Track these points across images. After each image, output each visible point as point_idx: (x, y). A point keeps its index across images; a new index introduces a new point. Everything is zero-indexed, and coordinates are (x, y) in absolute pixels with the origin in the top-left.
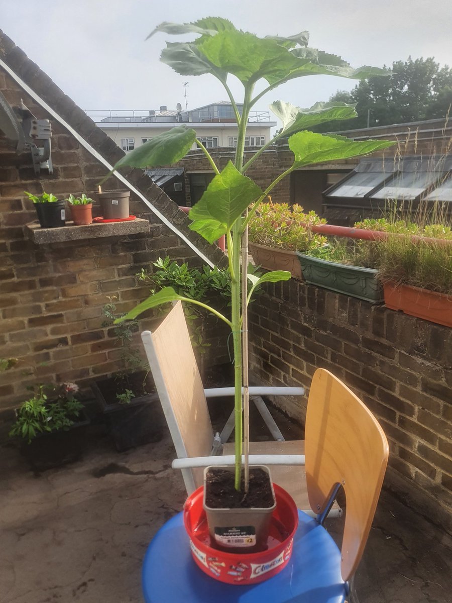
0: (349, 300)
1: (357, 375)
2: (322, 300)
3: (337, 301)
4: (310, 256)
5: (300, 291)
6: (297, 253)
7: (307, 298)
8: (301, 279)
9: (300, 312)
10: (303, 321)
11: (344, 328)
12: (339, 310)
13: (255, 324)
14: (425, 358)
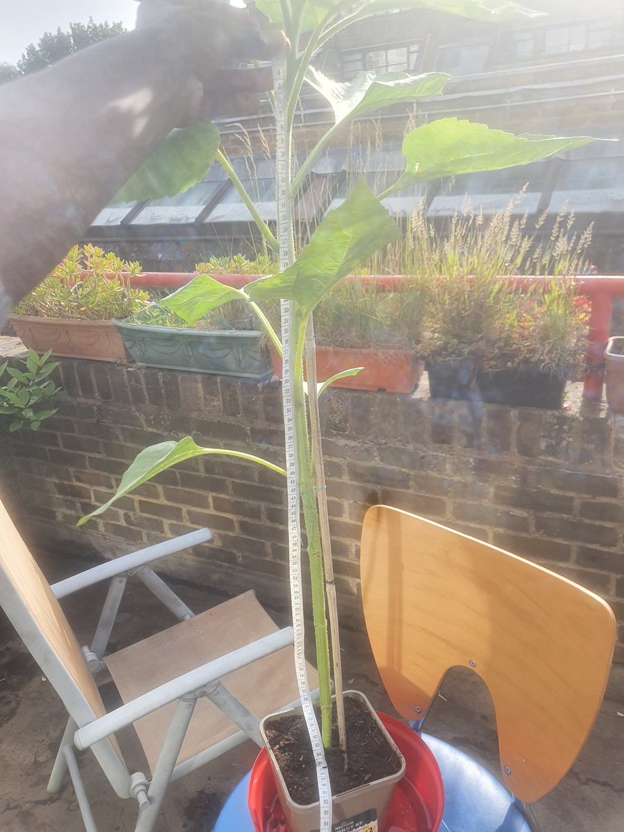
0: (219, 380)
1: (251, 483)
2: (173, 387)
3: (200, 385)
4: (138, 324)
5: (130, 380)
6: (114, 321)
7: (145, 389)
8: (125, 361)
9: (137, 414)
10: (145, 426)
11: (219, 422)
12: (205, 398)
13: (52, 448)
14: (348, 437)
